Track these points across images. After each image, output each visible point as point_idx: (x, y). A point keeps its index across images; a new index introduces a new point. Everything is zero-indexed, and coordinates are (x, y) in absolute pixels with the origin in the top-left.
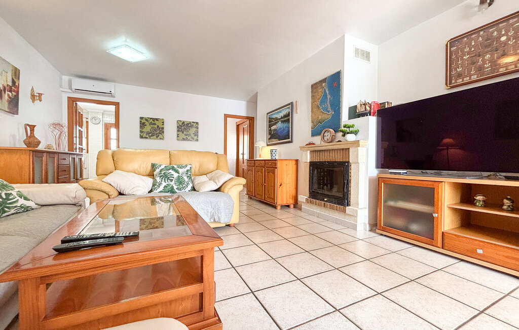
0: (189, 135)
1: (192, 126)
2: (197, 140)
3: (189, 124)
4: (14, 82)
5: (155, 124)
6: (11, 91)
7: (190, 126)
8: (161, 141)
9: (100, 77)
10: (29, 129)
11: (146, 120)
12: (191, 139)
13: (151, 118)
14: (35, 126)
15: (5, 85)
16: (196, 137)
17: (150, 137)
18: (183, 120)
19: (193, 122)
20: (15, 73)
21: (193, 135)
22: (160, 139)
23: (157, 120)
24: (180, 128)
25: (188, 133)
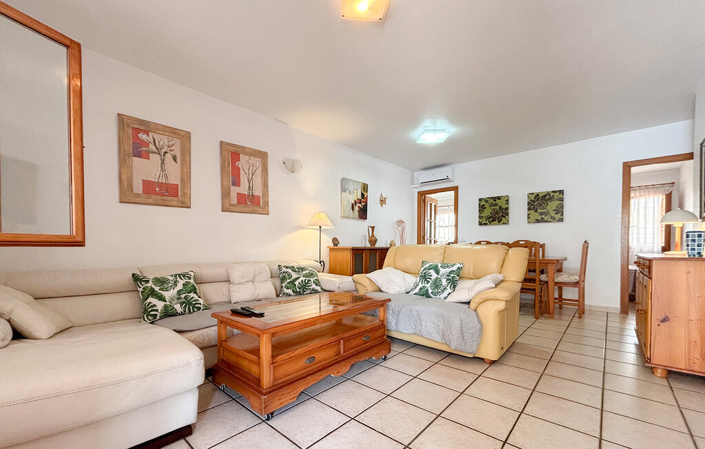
0: (547, 213)
1: (551, 199)
2: (561, 220)
3: (546, 196)
4: (363, 195)
5: (496, 205)
6: (360, 203)
7: (548, 199)
8: (505, 226)
9: (439, 163)
10: (370, 229)
11: (486, 201)
12: (549, 220)
13: (492, 198)
14: (374, 227)
15: (356, 199)
16: (559, 216)
17: (490, 222)
18: (536, 191)
19: (553, 192)
20: (364, 188)
21: (553, 213)
22: (504, 223)
23: (499, 198)
24: (532, 205)
25: (545, 210)
